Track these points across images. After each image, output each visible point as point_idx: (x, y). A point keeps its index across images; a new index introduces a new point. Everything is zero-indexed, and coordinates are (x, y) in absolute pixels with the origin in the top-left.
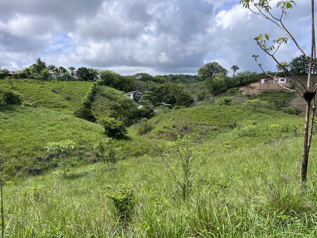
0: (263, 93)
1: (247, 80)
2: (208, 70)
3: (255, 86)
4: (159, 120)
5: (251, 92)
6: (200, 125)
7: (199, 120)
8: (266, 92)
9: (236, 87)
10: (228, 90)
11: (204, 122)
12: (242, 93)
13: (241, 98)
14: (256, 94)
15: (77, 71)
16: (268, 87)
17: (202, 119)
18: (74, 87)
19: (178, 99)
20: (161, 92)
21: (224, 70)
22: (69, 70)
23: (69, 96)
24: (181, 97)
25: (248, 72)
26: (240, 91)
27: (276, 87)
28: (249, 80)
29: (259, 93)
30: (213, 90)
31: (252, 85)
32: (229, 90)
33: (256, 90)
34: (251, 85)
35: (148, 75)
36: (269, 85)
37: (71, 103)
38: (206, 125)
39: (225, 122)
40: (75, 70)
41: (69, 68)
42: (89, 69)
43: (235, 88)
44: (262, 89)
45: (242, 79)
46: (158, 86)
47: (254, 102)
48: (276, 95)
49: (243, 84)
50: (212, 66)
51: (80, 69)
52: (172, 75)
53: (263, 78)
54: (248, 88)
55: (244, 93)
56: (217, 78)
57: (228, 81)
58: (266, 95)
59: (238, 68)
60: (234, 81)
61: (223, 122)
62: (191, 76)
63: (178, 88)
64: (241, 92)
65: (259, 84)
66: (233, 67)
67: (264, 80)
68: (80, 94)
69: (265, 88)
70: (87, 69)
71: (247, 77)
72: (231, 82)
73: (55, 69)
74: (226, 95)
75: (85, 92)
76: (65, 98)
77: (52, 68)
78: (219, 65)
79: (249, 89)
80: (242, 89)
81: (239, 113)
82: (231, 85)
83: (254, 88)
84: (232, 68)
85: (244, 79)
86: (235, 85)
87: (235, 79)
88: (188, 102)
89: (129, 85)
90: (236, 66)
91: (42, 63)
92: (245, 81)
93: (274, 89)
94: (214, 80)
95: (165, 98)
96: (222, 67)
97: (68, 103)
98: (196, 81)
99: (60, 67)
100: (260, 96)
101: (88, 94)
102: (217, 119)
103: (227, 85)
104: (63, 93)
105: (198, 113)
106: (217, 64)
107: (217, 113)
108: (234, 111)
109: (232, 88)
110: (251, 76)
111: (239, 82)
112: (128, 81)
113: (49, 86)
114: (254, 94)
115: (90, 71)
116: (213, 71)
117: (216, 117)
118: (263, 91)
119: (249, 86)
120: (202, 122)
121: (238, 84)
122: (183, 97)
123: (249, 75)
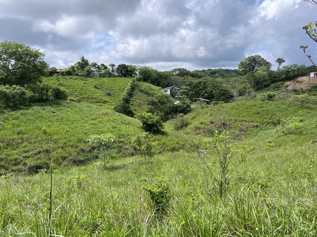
0: (312, 87)
1: (293, 73)
2: (249, 64)
3: (303, 80)
4: (196, 116)
5: (298, 86)
6: (240, 121)
7: (239, 116)
9: (280, 81)
10: (271, 85)
11: (244, 119)
12: (288, 88)
14: (304, 89)
15: (117, 68)
17: (242, 116)
18: (114, 84)
19: (216, 94)
20: (199, 87)
21: (268, 63)
22: (109, 67)
23: (110, 92)
24: (220, 92)
25: (295, 65)
26: (285, 85)
28: (296, 73)
29: (308, 88)
30: (255, 85)
31: (300, 79)
32: (273, 85)
33: (304, 84)
34: (298, 79)
35: (185, 70)
37: (111, 98)
38: (246, 121)
39: (267, 118)
40: (115, 67)
41: (110, 65)
42: (128, 65)
43: (279, 83)
44: (311, 83)
45: (288, 72)
46: (196, 81)
47: (302, 98)
49: (288, 78)
50: (255, 59)
51: (120, 66)
52: (210, 69)
53: (312, 72)
54: (295, 82)
55: (290, 88)
56: (260, 71)
57: (272, 75)
58: (316, 89)
59: (283, 61)
60: (278, 75)
61: (265, 118)
62: (231, 70)
63: (216, 82)
64: (287, 86)
65: (308, 77)
66: (278, 60)
67: (314, 74)
68: (119, 89)
69: (315, 83)
70: (126, 66)
71: (294, 70)
72: (275, 76)
73: (97, 66)
74: (269, 90)
75: (125, 88)
76: (106, 94)
77: (94, 65)
78: (262, 59)
80: (288, 83)
81: (284, 109)
82: (275, 80)
83: (302, 82)
84: (276, 61)
85: (290, 73)
86: (280, 79)
87: (280, 73)
88: (227, 97)
89: (166, 81)
90: (281, 58)
91: (86, 61)
92: (291, 74)
94: (256, 74)
95: (203, 93)
96: (265, 60)
97: (108, 98)
98: (236, 75)
99: (101, 65)
100: (308, 91)
101: (127, 90)
102: (258, 115)
103: (270, 79)
104: (104, 89)
105: (238, 109)
106: (260, 57)
107: (259, 109)
108: (278, 107)
109: (277, 82)
110: (298, 69)
111: (284, 76)
112: (165, 77)
113: (91, 83)
114: (302, 89)
115: (129, 67)
116: (255, 65)
117: (258, 113)
118: (312, 85)
119: (296, 80)
120: (243, 119)
121: (283, 78)
122: (222, 92)
123: (296, 68)
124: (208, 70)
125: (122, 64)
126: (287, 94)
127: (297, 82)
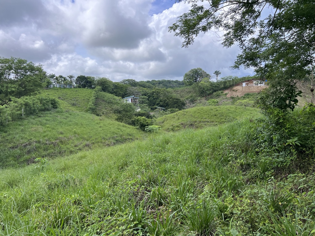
0: (245, 95)
1: (229, 83)
2: (193, 76)
3: (238, 89)
4: (164, 120)
5: (235, 94)
6: (203, 122)
7: (202, 118)
8: (248, 94)
9: (220, 90)
10: (214, 93)
11: (207, 120)
12: (227, 96)
13: (226, 100)
14: (240, 96)
15: (76, 79)
16: (249, 89)
17: (204, 117)
18: (77, 94)
19: (170, 103)
20: (153, 97)
21: (208, 75)
22: (68, 78)
23: (74, 102)
24: (173, 101)
25: (230, 76)
26: (224, 93)
27: (256, 89)
28: (231, 83)
29: (242, 95)
30: (200, 94)
31: (235, 88)
32: (215, 93)
33: (239, 92)
34: (233, 88)
35: (134, 81)
36: (250, 88)
37: (77, 108)
38: (208, 122)
39: (223, 119)
40: (73, 78)
41: (68, 77)
42: (87, 77)
43: (220, 92)
44: (244, 91)
45: (225, 82)
46: (149, 91)
47: (245, 102)
48: (257, 97)
49: (226, 88)
50: (197, 71)
51: (79, 77)
53: (244, 82)
54: (231, 91)
55: (228, 96)
56: (203, 82)
57: (213, 86)
58: (248, 97)
59: (220, 73)
60: (218, 85)
61: (221, 119)
62: (172, 81)
63: (168, 92)
64: (226, 94)
65: (241, 87)
66: (216, 72)
67: (245, 84)
68: (84, 100)
69: (246, 91)
70: (85, 77)
71: (230, 81)
72: (216, 86)
73: (55, 78)
74: (212, 98)
75: (89, 99)
76: (71, 104)
77: (52, 76)
78: (203, 71)
79: (233, 92)
80: (226, 92)
81: (233, 111)
82: (216, 89)
83: (237, 91)
84: (214, 73)
85: (227, 83)
87: (219, 83)
88: (179, 105)
89: (122, 91)
90: (218, 71)
91: (44, 72)
92: (228, 84)
93: (255, 91)
94: (200, 84)
95: (158, 102)
96: (206, 73)
97: (74, 109)
98: (178, 86)
99: (60, 76)
100: (243, 98)
101: (92, 100)
102: (216, 117)
103: (212, 89)
104: (68, 100)
105: (199, 113)
106: (201, 69)
107: (216, 112)
108: (229, 110)
109: (217, 91)
110: (233, 80)
111: (222, 86)
112: (121, 87)
113: (54, 94)
114: (238, 96)
115: (88, 78)
116: (197, 76)
117: (215, 115)
118: (245, 93)
119: (232, 89)
120: (205, 120)
121: (222, 87)
122: (175, 100)
123: (231, 80)
124: (152, 81)
125: (81, 76)
126: (227, 100)
127: (233, 91)
